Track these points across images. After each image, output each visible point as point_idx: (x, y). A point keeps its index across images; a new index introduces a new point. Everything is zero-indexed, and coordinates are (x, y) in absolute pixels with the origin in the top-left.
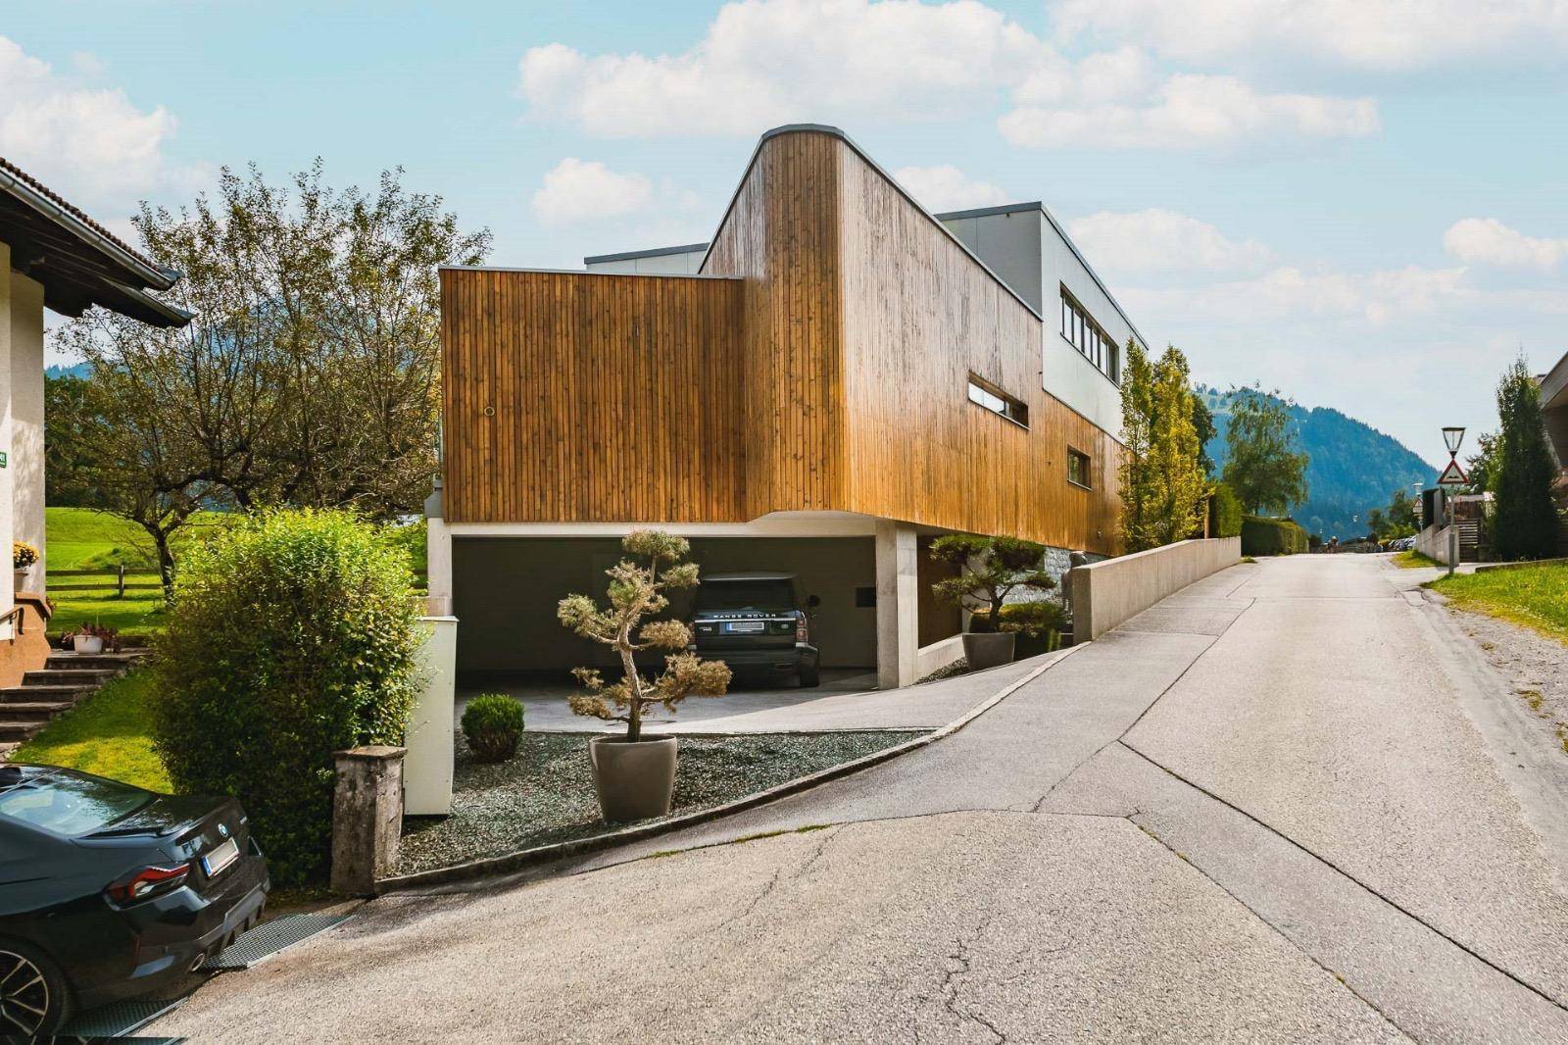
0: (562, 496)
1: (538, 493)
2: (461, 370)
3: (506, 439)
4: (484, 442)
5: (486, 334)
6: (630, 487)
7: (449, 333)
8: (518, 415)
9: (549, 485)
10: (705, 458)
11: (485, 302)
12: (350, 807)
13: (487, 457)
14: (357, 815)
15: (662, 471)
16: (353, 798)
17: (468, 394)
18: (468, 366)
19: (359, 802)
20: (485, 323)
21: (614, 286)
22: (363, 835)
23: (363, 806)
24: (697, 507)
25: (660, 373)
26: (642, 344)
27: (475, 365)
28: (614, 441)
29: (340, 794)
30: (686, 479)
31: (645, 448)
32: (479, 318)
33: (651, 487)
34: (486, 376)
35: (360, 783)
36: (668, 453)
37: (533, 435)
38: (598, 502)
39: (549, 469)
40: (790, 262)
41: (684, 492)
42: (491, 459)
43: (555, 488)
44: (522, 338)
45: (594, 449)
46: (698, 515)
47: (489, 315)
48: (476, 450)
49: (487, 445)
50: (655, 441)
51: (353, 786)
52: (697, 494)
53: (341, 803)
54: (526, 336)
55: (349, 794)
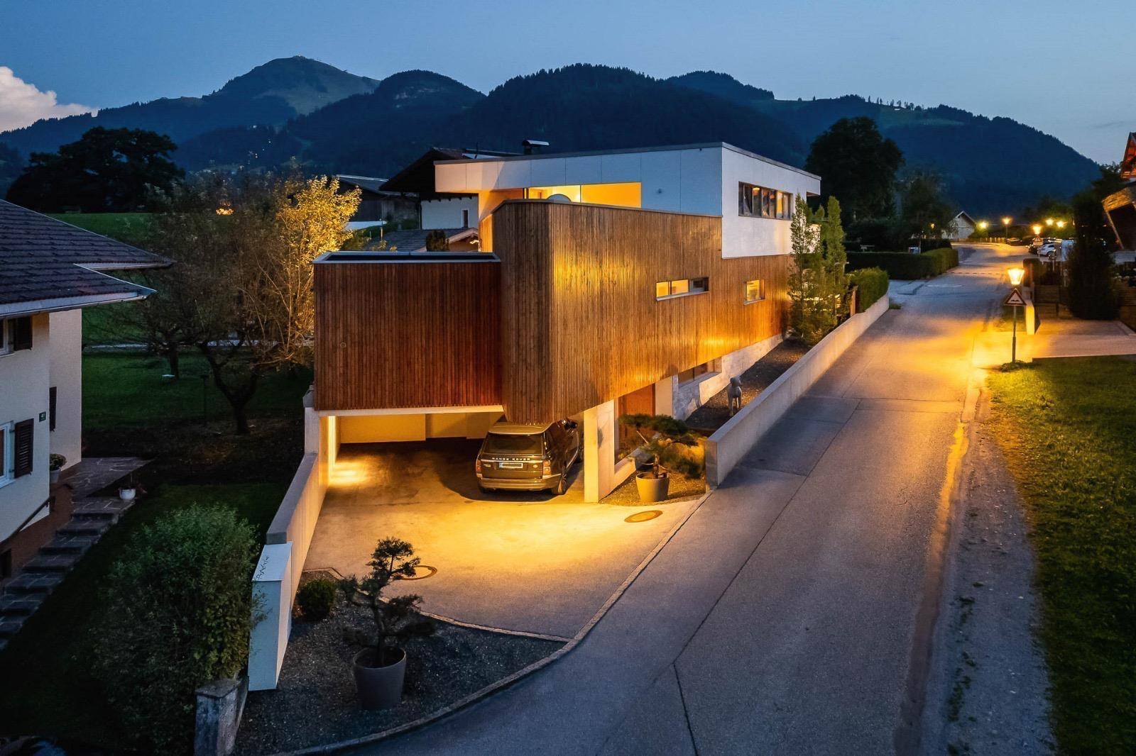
0: (387, 393)
1: (372, 390)
2: (326, 322)
3: (353, 361)
4: (340, 364)
5: (341, 300)
6: (430, 387)
7: (319, 300)
8: (360, 345)
9: (379, 386)
10: (477, 368)
11: (341, 282)
12: (205, 722)
13: (342, 372)
14: (209, 728)
15: (449, 378)
16: (206, 717)
17: (330, 336)
18: (330, 319)
19: (209, 720)
20: (341, 294)
21: (420, 269)
22: (211, 739)
23: (211, 723)
24: (471, 396)
25: (449, 319)
26: (438, 302)
27: (335, 318)
28: (420, 360)
29: (199, 714)
30: (465, 382)
31: (439, 364)
32: (337, 290)
33: (443, 386)
34: (341, 325)
35: (210, 710)
36: (453, 366)
37: (370, 357)
38: (409, 395)
39: (380, 378)
40: (519, 278)
41: (463, 387)
42: (344, 373)
43: (383, 388)
44: (363, 301)
45: (408, 365)
46: (471, 400)
47: (343, 289)
48: (335, 368)
49: (341, 365)
50: (445, 361)
51: (206, 711)
52: (471, 389)
53: (200, 720)
54: (366, 301)
55: (204, 715)
